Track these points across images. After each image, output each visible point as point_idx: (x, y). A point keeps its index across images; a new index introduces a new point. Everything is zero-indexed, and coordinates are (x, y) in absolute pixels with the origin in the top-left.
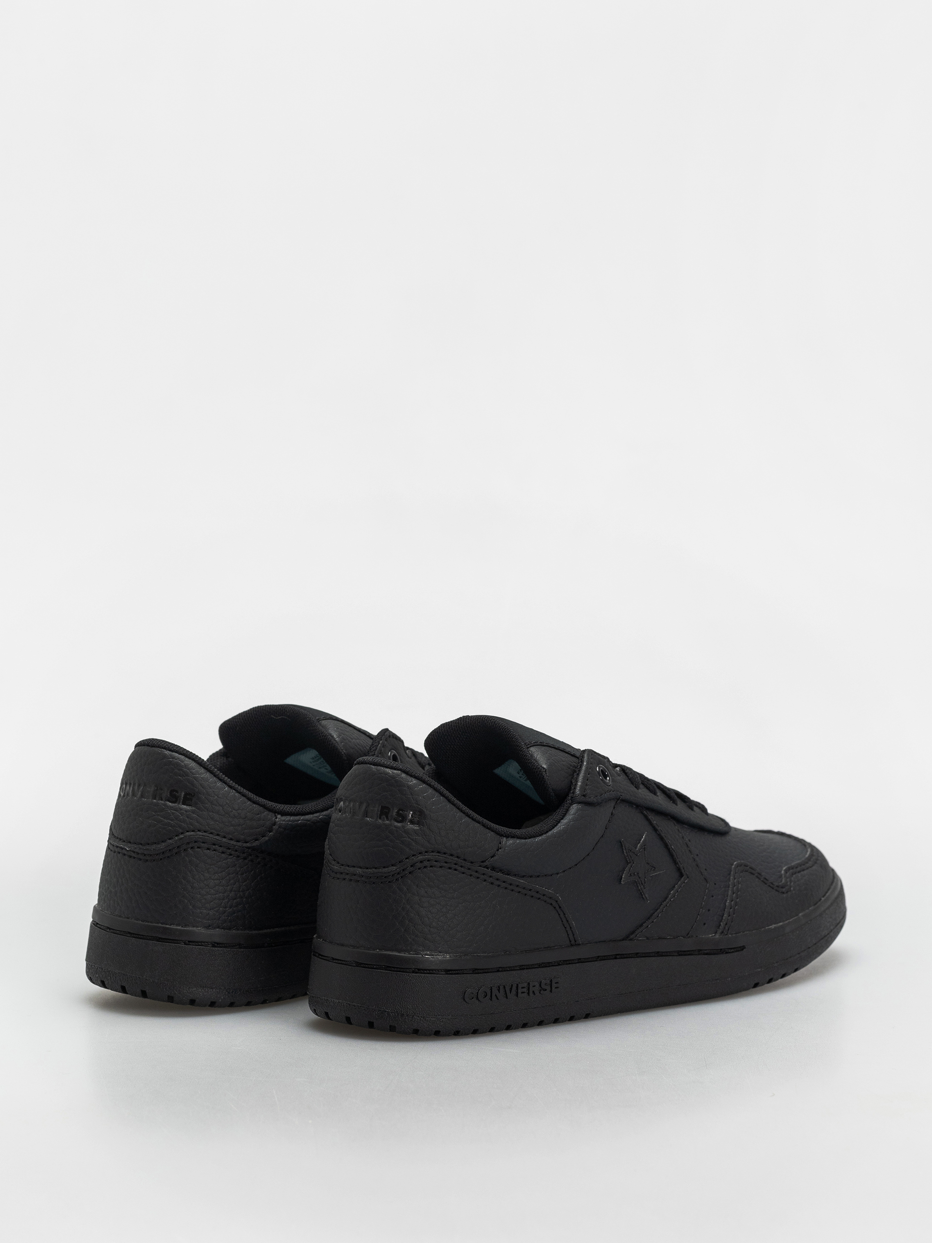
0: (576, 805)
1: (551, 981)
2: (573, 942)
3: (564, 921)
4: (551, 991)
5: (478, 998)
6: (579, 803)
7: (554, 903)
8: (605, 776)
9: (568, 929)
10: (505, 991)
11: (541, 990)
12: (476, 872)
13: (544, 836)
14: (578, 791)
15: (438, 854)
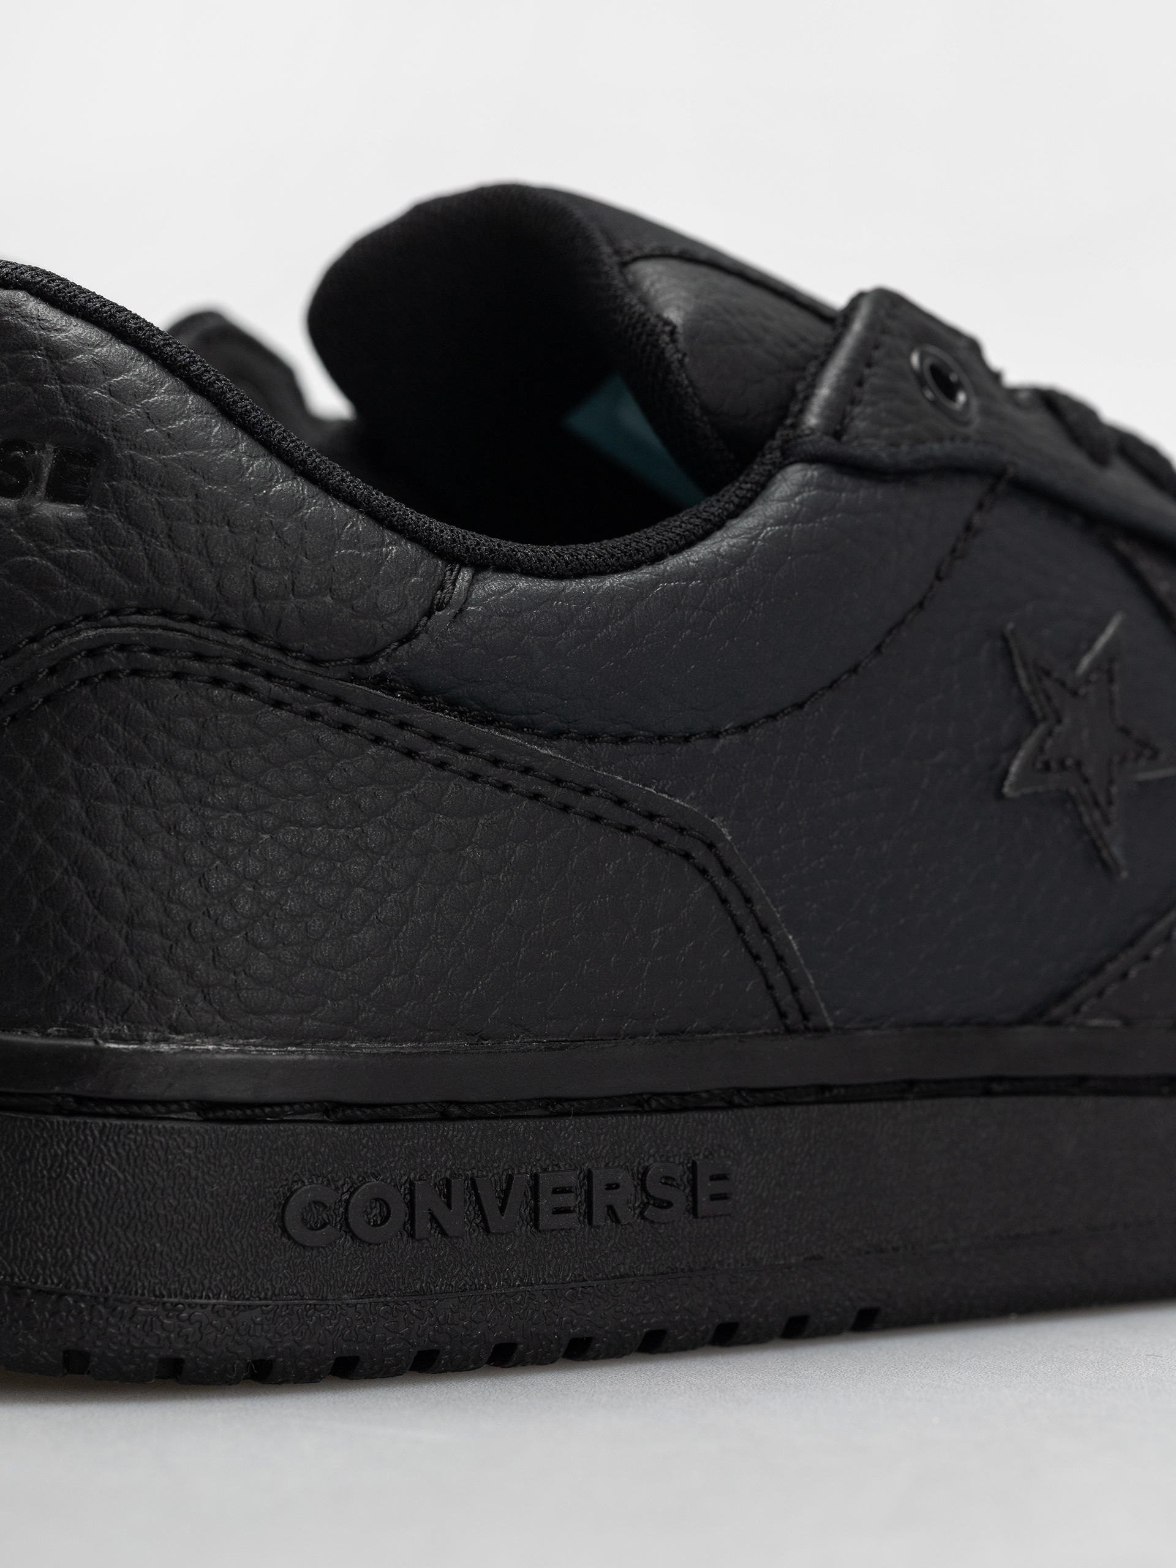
0: (797, 467)
1: (693, 1169)
2: (794, 1017)
3: (748, 928)
4: (694, 1211)
5: (348, 1225)
6: (811, 459)
7: (700, 854)
8: (950, 390)
9: (768, 961)
10: (478, 1201)
11: (645, 1206)
12: (337, 701)
13: (645, 574)
14: (812, 420)
15: (161, 621)
